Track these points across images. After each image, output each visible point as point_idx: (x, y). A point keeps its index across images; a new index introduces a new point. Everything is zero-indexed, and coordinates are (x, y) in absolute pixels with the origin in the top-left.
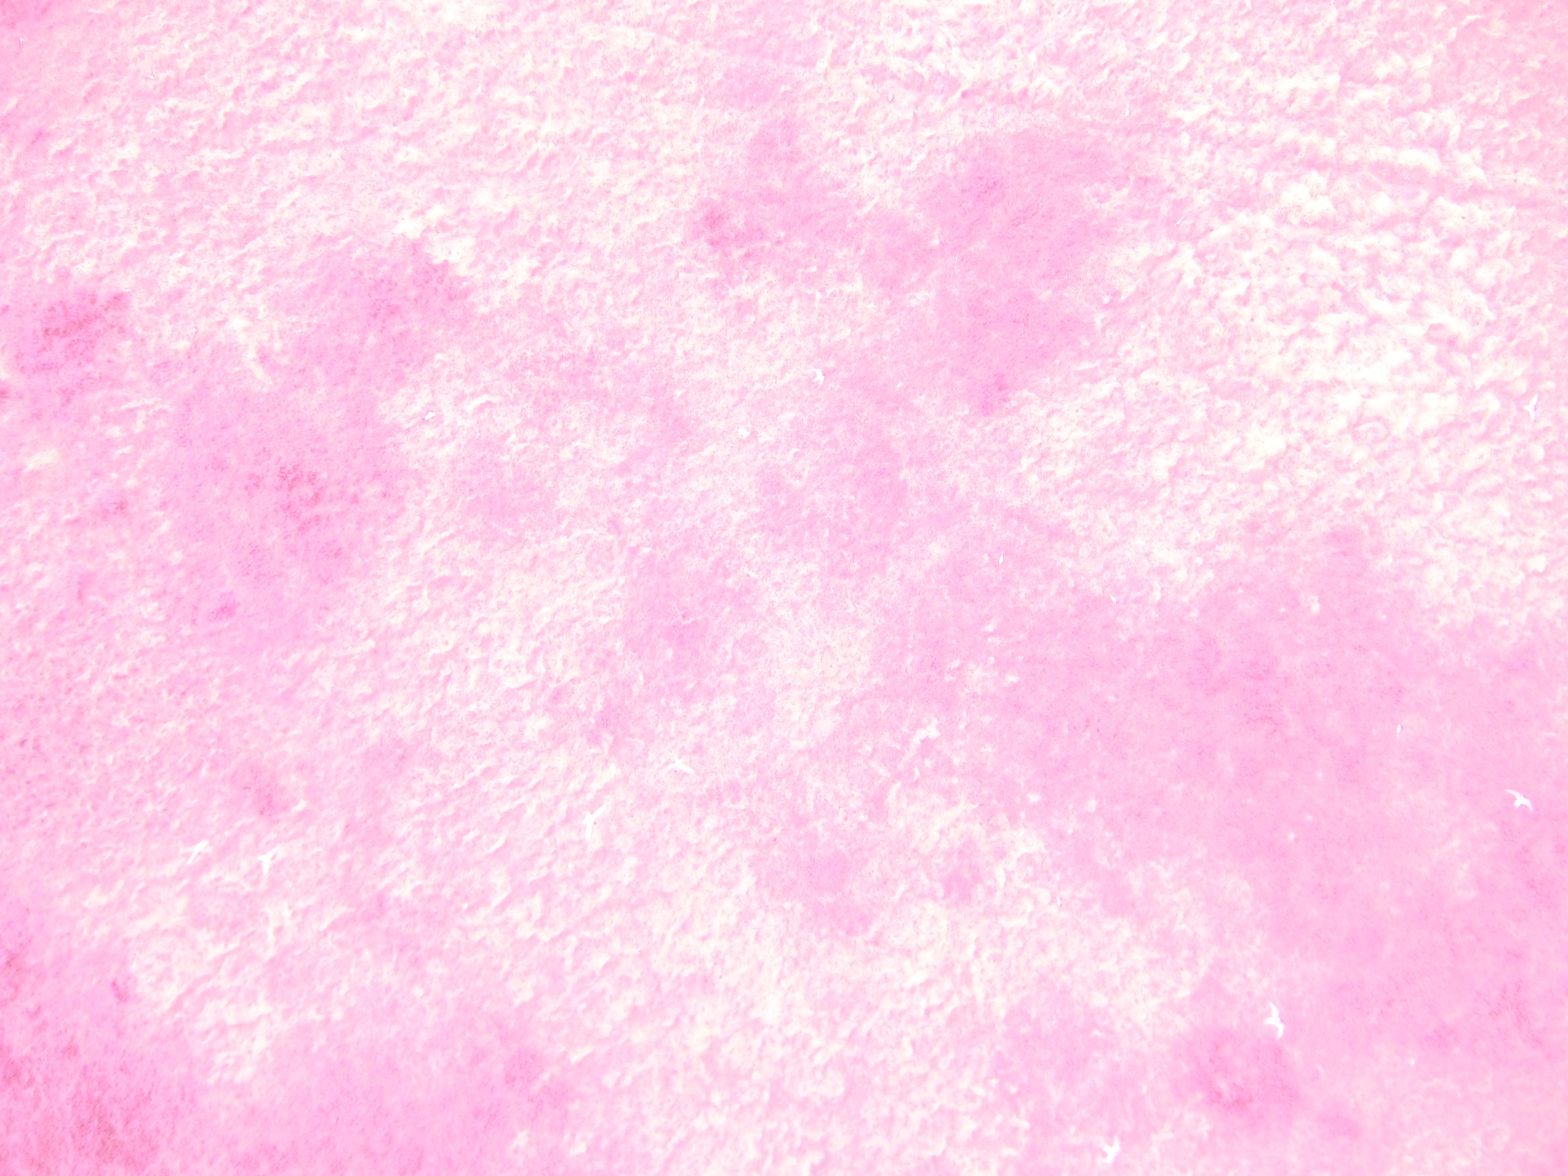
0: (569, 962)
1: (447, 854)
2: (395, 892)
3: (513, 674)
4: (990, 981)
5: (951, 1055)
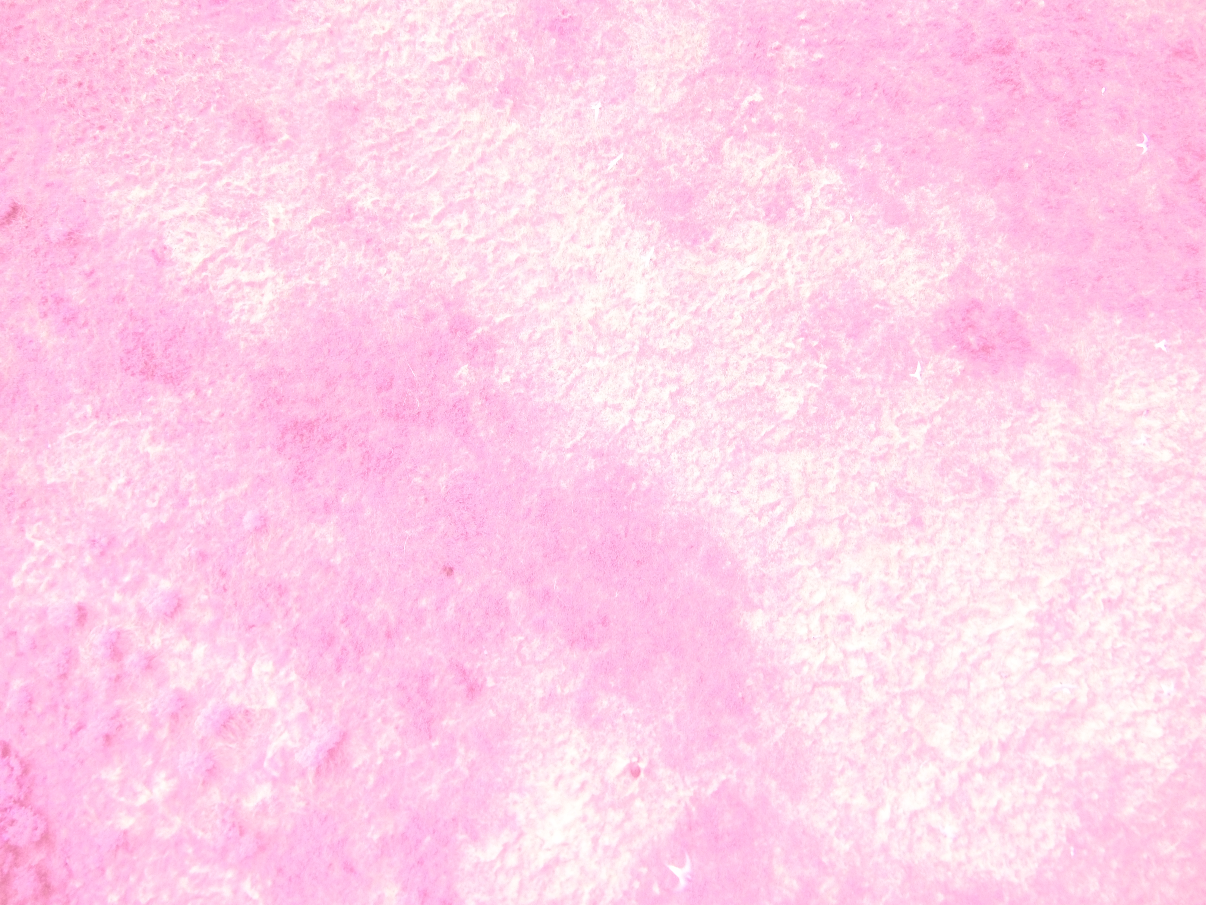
0: (490, 258)
1: (395, 180)
2: (360, 204)
3: (435, 53)
4: (798, 273)
5: (770, 324)
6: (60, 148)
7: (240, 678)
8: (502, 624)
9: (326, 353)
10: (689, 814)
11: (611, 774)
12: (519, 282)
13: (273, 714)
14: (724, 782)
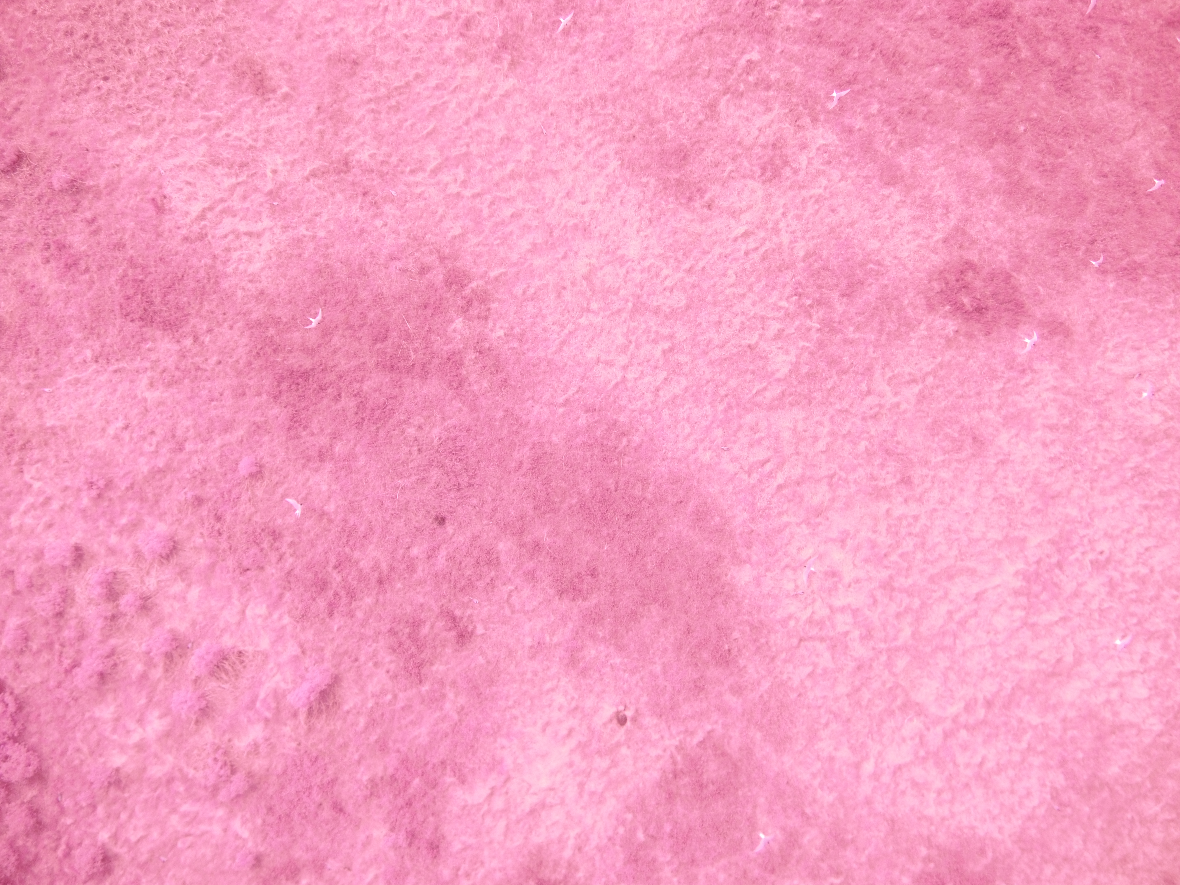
0: (486, 212)
2: (357, 156)
3: (434, 8)
6: (64, 98)
7: (234, 620)
8: (493, 573)
9: (322, 303)
10: (674, 763)
11: (598, 721)
12: (515, 237)
13: (266, 656)
14: (709, 732)
